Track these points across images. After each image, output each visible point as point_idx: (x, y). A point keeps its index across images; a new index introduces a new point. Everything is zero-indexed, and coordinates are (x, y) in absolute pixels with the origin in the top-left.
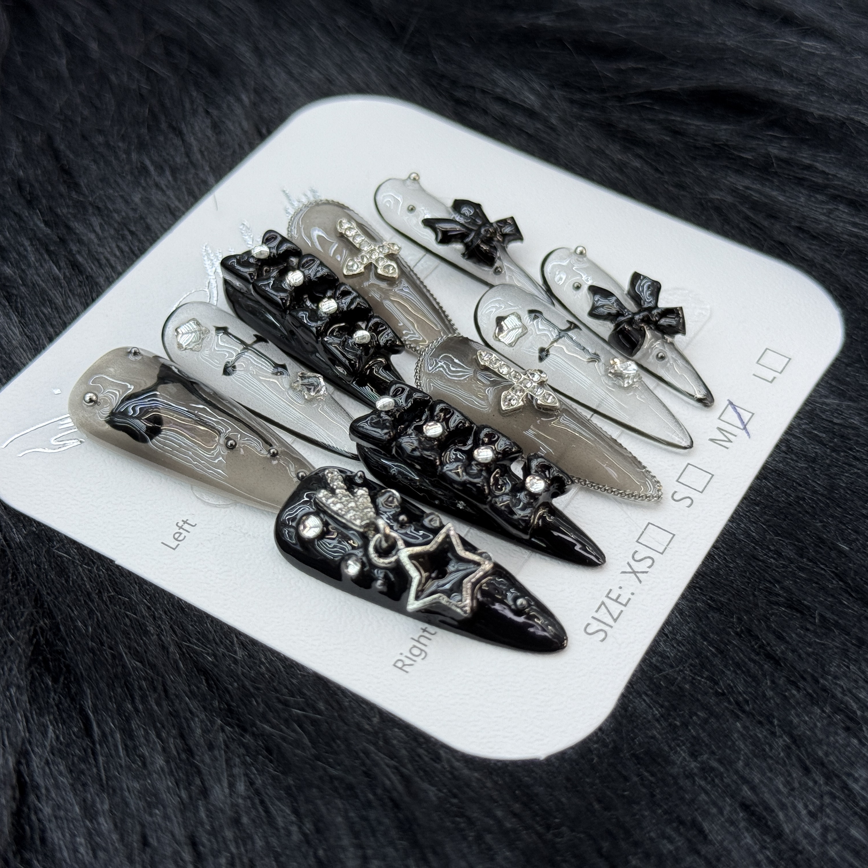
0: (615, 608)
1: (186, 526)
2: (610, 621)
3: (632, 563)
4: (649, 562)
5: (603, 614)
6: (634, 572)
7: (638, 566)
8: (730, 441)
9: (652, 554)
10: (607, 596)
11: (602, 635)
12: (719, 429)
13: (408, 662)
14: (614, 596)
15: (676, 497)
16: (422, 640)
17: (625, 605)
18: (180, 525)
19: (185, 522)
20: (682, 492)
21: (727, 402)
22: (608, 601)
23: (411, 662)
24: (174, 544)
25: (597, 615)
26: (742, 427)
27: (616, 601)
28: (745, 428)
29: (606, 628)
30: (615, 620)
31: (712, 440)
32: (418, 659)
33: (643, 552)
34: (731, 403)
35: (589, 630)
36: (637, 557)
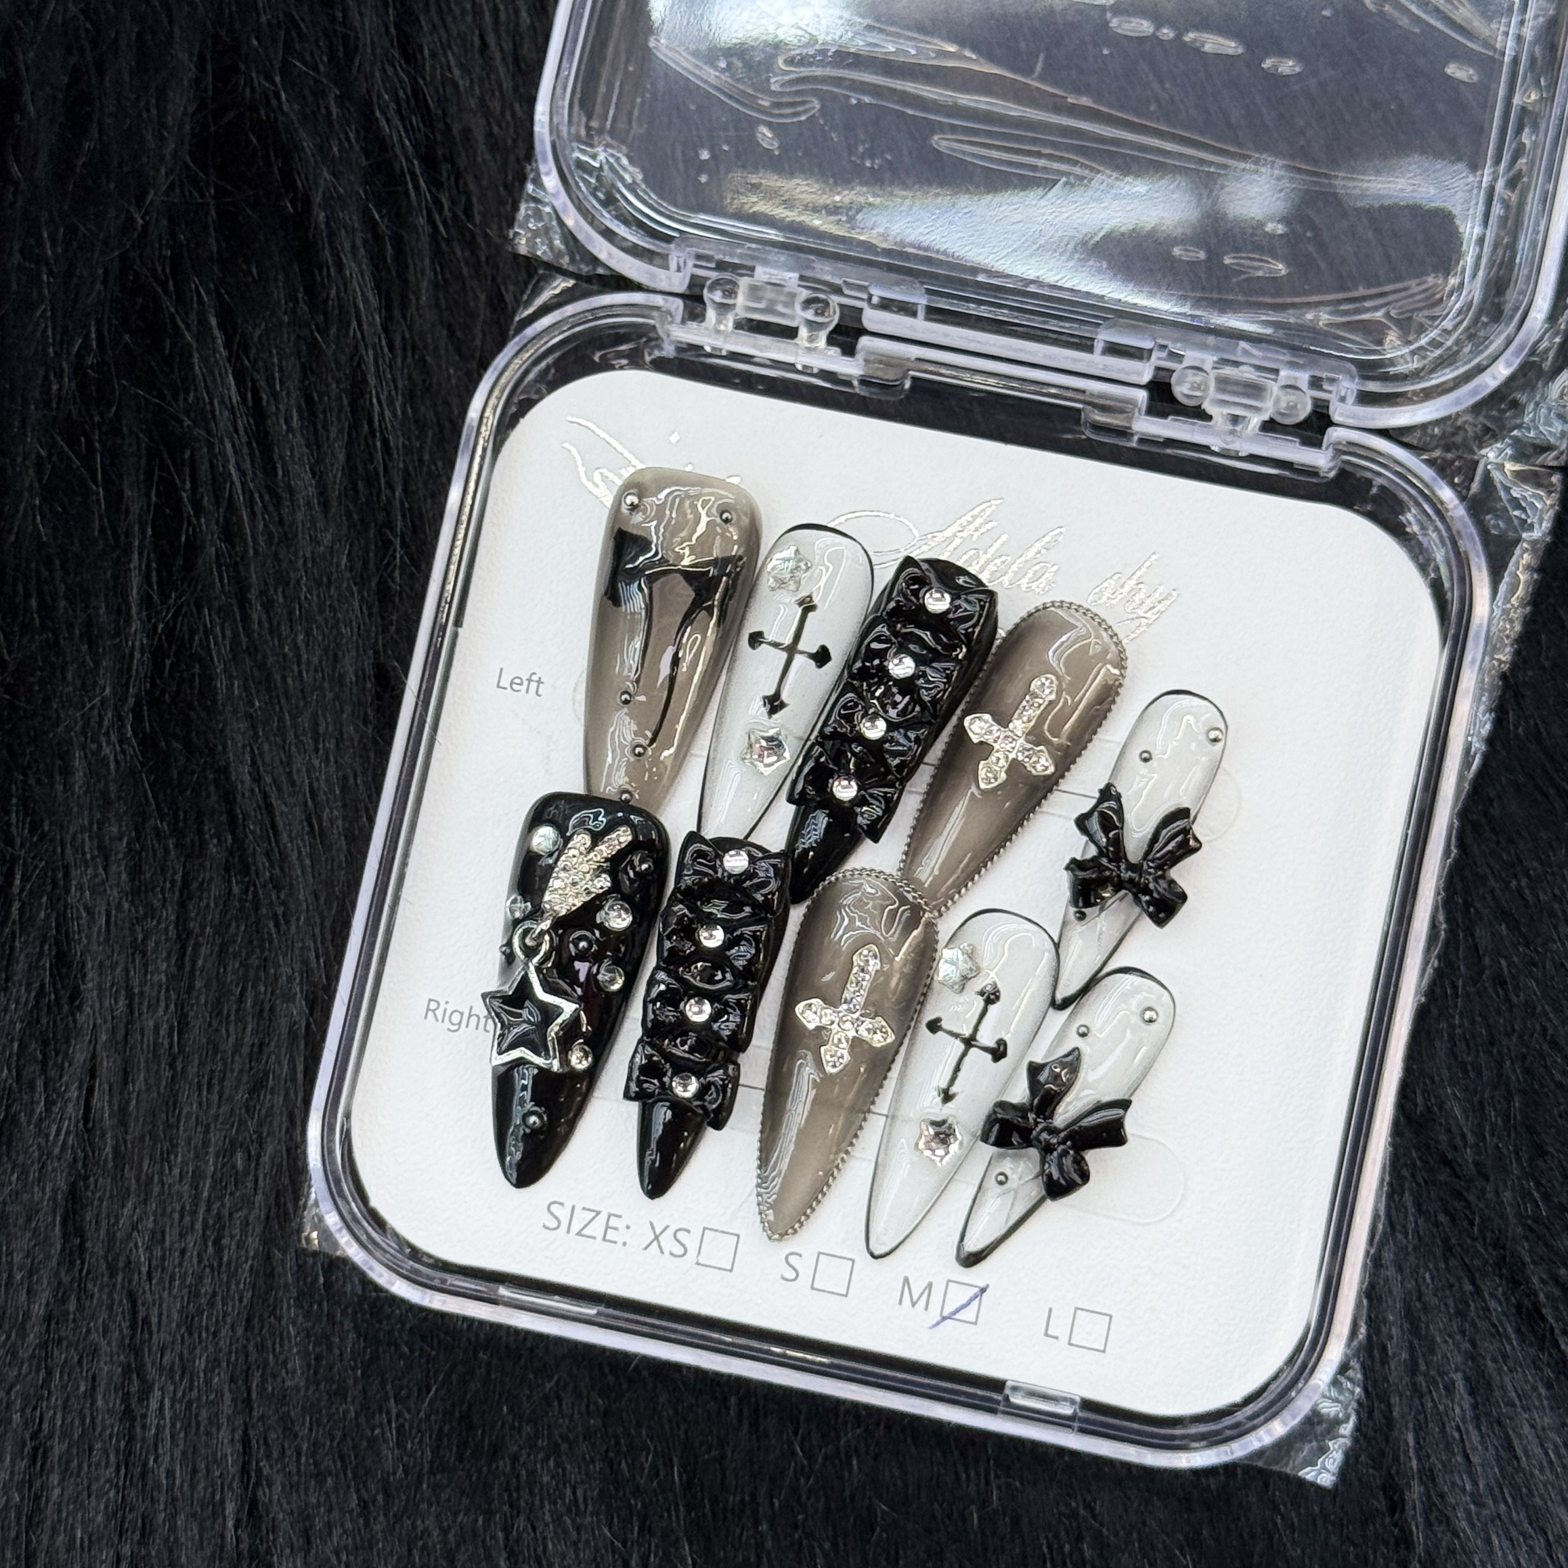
0: (597, 1228)
1: (533, 685)
2: (576, 1227)
3: (670, 1231)
4: (679, 1250)
5: (581, 1218)
6: (657, 1238)
7: (667, 1240)
8: (914, 1304)
9: (692, 1252)
10: (610, 1215)
11: (554, 1224)
12: (930, 1286)
13: (439, 1013)
14: (614, 1222)
15: (792, 1259)
16: (474, 1020)
17: (604, 1239)
18: (535, 678)
19: (539, 682)
20: (804, 1266)
21: (982, 1285)
22: (602, 1219)
23: (440, 1016)
24: (505, 682)
25: (577, 1210)
26: (945, 1313)
27: (607, 1227)
28: (944, 1319)
29: (564, 1226)
30: (579, 1234)
31: (906, 1280)
32: (447, 1024)
33: (691, 1242)
34: (983, 1290)
35: (553, 1208)
36: (680, 1235)
